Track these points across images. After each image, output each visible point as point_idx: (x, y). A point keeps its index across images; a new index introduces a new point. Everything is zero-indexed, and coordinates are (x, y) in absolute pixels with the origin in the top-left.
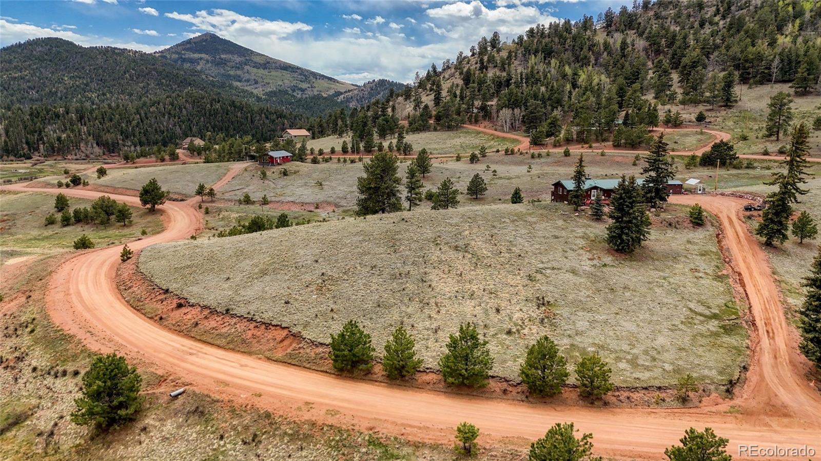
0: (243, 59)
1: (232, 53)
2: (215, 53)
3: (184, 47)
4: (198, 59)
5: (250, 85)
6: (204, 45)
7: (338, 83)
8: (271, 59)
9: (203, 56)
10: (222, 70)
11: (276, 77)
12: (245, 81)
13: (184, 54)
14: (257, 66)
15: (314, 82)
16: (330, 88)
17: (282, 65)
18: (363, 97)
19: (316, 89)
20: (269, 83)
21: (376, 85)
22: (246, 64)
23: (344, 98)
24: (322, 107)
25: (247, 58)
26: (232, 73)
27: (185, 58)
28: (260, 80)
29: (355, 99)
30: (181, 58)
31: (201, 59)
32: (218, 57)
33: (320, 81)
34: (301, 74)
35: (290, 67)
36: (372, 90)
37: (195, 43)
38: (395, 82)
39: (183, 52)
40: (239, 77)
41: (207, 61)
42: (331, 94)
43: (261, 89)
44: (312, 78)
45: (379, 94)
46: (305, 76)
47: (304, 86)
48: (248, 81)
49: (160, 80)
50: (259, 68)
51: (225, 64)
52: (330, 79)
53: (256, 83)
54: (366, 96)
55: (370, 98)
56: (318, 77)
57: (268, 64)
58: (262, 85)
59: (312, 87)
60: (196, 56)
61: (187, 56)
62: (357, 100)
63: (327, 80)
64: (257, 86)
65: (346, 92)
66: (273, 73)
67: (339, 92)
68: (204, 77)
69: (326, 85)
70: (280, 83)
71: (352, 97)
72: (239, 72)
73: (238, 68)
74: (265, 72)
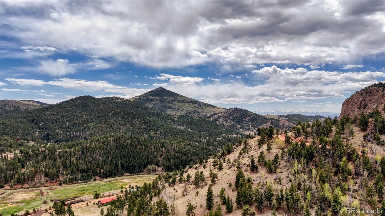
0: (173, 98)
1: (169, 96)
2: (162, 96)
3: (149, 94)
4: (154, 99)
5: (175, 111)
6: (158, 93)
7: (216, 108)
8: (186, 98)
9: (157, 97)
10: (163, 104)
11: (187, 106)
12: (173, 108)
13: (148, 97)
14: (179, 101)
15: (204, 109)
16: (211, 111)
17: (191, 101)
18: (226, 116)
19: (205, 112)
20: (183, 110)
21: (233, 111)
22: (174, 101)
23: (217, 116)
24: (202, 125)
25: (175, 98)
26: (168, 105)
27: (148, 99)
28: (180, 108)
29: (222, 117)
30: (147, 99)
31: (155, 99)
32: (162, 98)
33: (207, 108)
34: (199, 105)
35: (194, 101)
36: (231, 113)
37: (154, 92)
38: (242, 109)
39: (148, 96)
40: (171, 107)
41: (158, 100)
42: (212, 114)
43: (179, 113)
44: (204, 106)
45: (234, 115)
46: (201, 105)
47: (199, 110)
48: (174, 109)
49: (124, 116)
50: (180, 102)
51: (165, 101)
52: (212, 106)
53: (178, 109)
54: (227, 116)
55: (230, 117)
56: (207, 106)
57: (185, 100)
58: (180, 111)
59: (203, 111)
60: (154, 98)
61: (150, 98)
62: (223, 118)
63: (211, 107)
64: (178, 111)
65: (219, 113)
66: (186, 105)
67: (215, 113)
68: (150, 110)
69: (210, 110)
70: (189, 109)
71: (221, 116)
72: (171, 105)
73: (171, 103)
74: (183, 104)
